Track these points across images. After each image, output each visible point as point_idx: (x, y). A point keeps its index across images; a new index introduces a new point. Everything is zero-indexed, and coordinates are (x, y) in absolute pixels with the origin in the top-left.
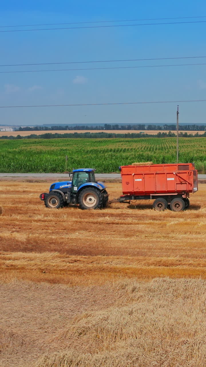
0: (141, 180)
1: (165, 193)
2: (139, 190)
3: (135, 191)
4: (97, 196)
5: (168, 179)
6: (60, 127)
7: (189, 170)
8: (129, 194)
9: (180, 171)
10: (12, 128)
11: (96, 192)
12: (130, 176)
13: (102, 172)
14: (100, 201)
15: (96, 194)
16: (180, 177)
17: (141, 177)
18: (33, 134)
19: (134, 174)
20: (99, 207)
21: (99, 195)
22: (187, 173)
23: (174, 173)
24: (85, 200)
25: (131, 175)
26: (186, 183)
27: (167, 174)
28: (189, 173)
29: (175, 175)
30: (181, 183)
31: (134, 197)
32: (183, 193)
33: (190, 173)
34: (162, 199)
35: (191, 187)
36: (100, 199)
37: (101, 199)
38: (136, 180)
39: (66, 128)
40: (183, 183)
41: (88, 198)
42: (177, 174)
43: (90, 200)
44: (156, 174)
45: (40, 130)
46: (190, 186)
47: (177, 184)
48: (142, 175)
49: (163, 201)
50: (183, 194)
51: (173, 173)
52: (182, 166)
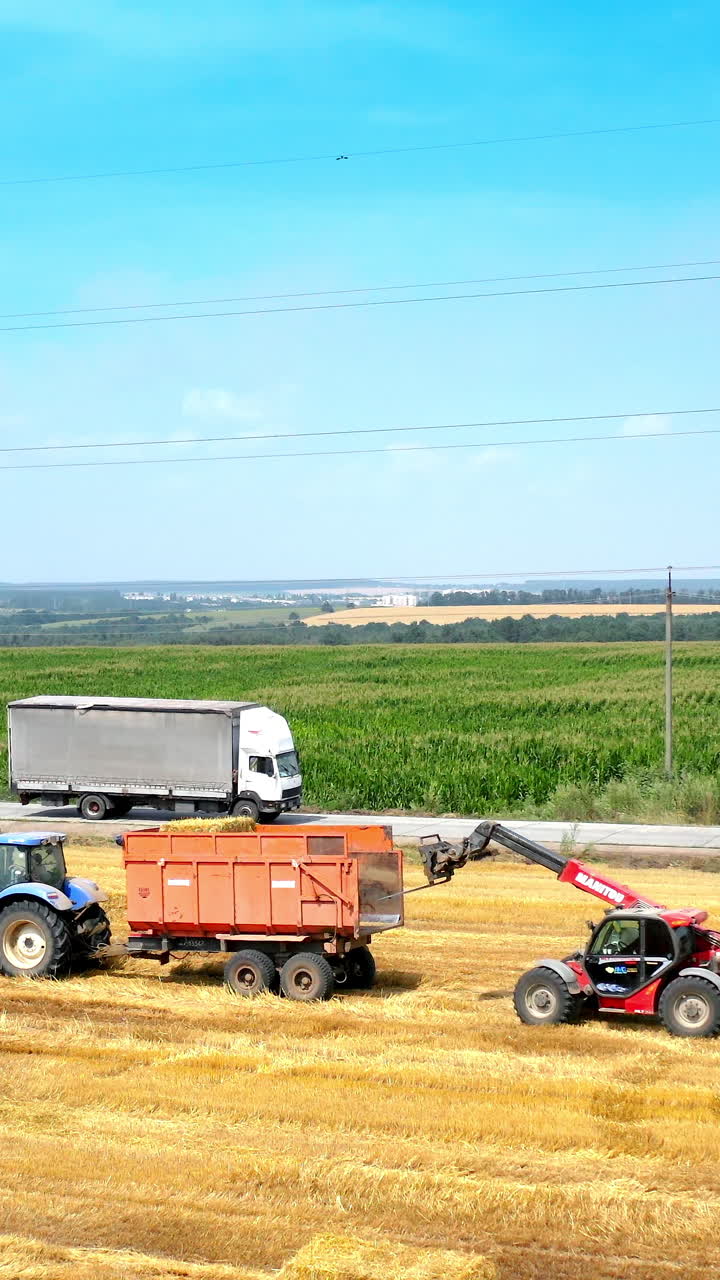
0: (186, 883)
1: (264, 933)
2: (181, 917)
3: (168, 919)
4: (48, 933)
5: (276, 884)
6: (573, 593)
7: (343, 853)
8: (150, 932)
9: (315, 858)
10: (416, 594)
11: (44, 919)
12: (153, 866)
13: (362, 806)
14: (56, 950)
15: (45, 926)
16: (312, 878)
17: (187, 874)
18: (473, 617)
19: (163, 860)
20: (50, 972)
21: (52, 929)
22: (339, 865)
23: (295, 864)
24: (13, 944)
25: (155, 863)
26: (333, 902)
27: (271, 864)
28: (342, 865)
29: (298, 870)
30: (318, 901)
31: (168, 939)
32: (327, 936)
33: (346, 865)
34: (254, 952)
35: (351, 914)
36: (56, 942)
37: (60, 943)
38: (171, 882)
39: (595, 596)
40: (323, 899)
41: (22, 939)
42: (304, 867)
43: (29, 943)
44: (234, 864)
45: (505, 602)
46: (347, 911)
47: (302, 902)
48: (189, 866)
49: (256, 963)
50: (328, 941)
51: (290, 864)
52: (321, 840)
